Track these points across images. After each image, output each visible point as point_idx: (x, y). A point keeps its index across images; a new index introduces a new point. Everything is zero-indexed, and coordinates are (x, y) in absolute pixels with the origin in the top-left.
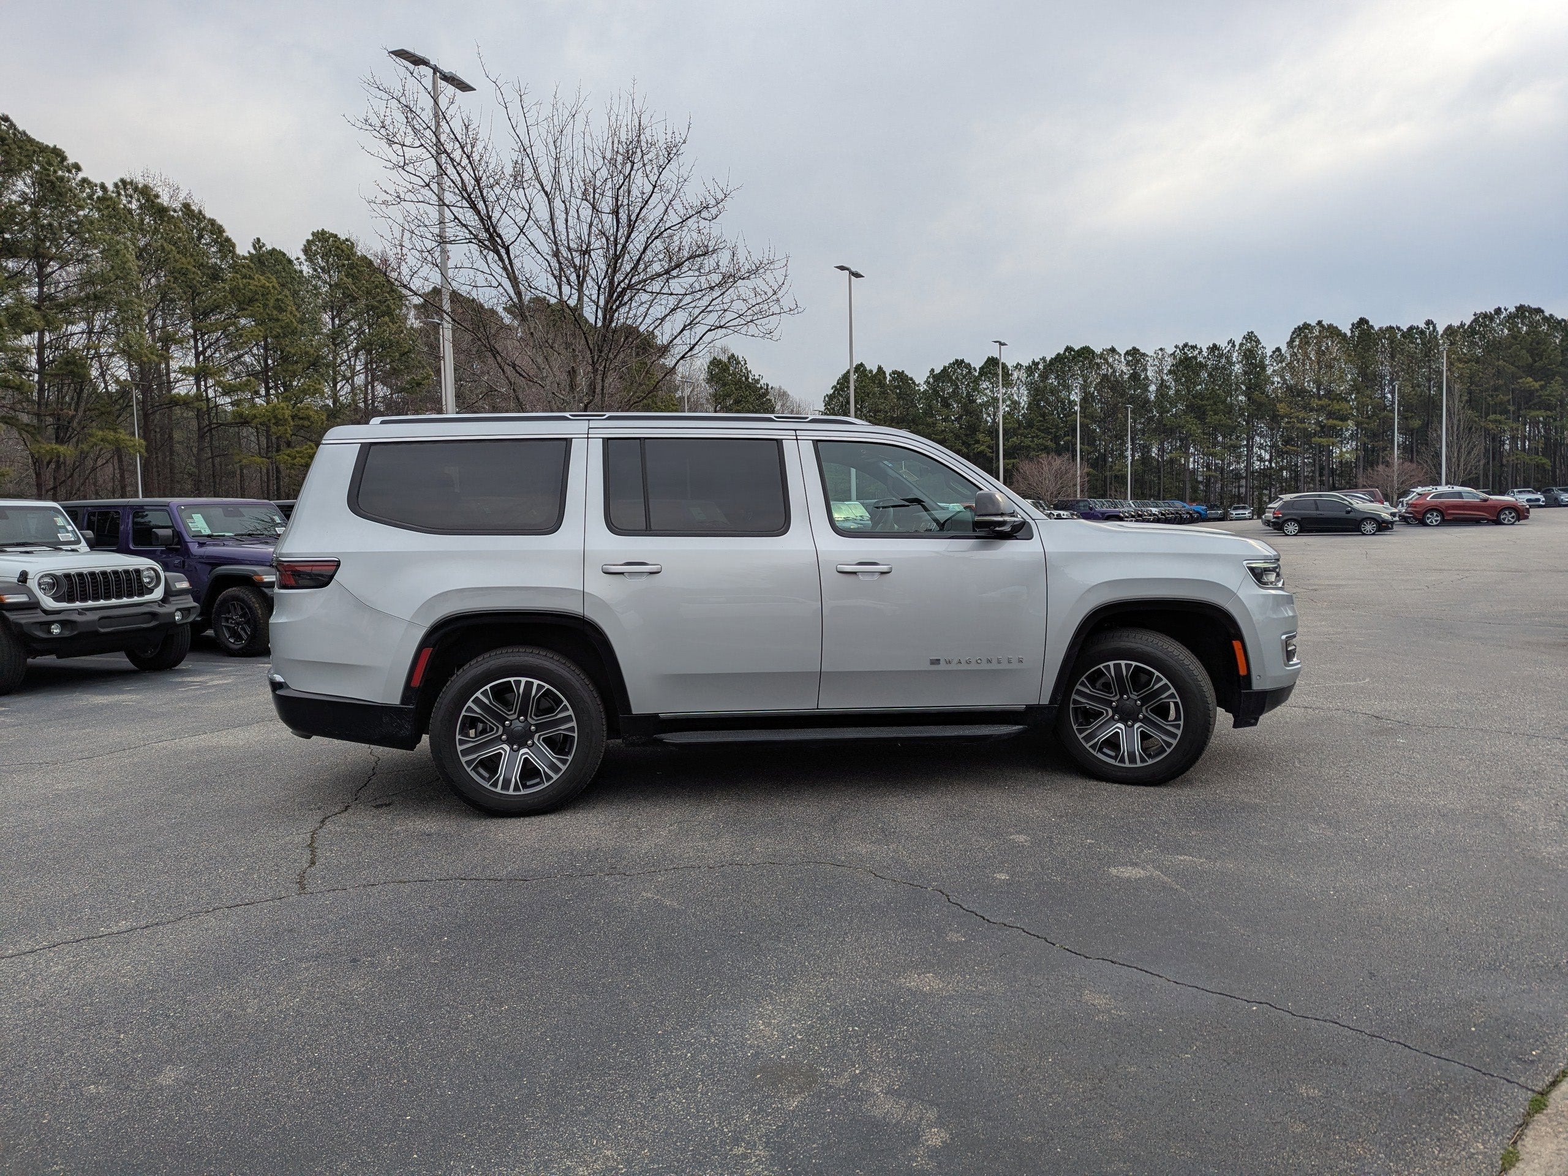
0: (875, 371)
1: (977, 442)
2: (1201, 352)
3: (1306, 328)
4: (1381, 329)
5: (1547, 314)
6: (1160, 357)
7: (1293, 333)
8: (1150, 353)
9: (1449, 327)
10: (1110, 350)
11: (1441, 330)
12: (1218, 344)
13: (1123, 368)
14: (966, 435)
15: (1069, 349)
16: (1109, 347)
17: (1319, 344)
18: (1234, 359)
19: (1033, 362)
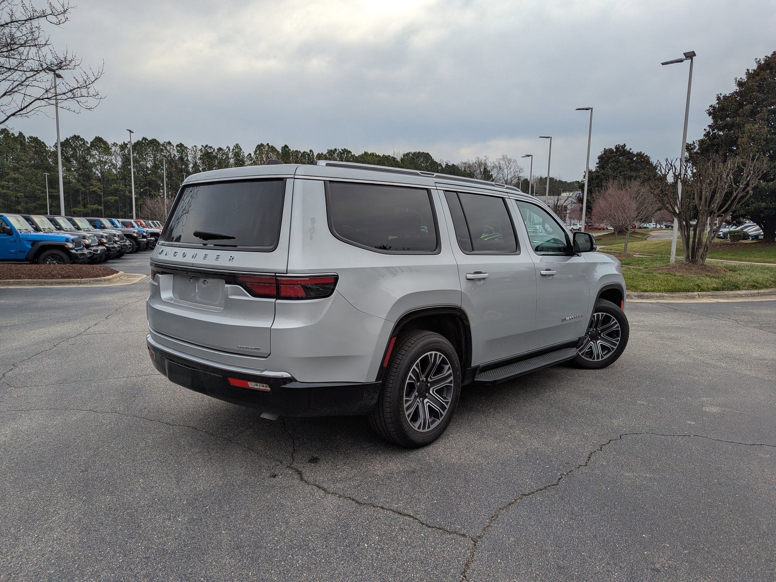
0: (16, 135)
1: (91, 185)
2: (214, 150)
3: (262, 146)
4: (293, 151)
5: (353, 154)
6: (194, 150)
7: (257, 147)
8: (190, 147)
9: (319, 154)
10: (168, 143)
11: (315, 155)
12: (222, 148)
13: (175, 153)
14: (84, 180)
15: (144, 139)
16: (167, 141)
17: (267, 154)
18: (230, 156)
19: (124, 143)
